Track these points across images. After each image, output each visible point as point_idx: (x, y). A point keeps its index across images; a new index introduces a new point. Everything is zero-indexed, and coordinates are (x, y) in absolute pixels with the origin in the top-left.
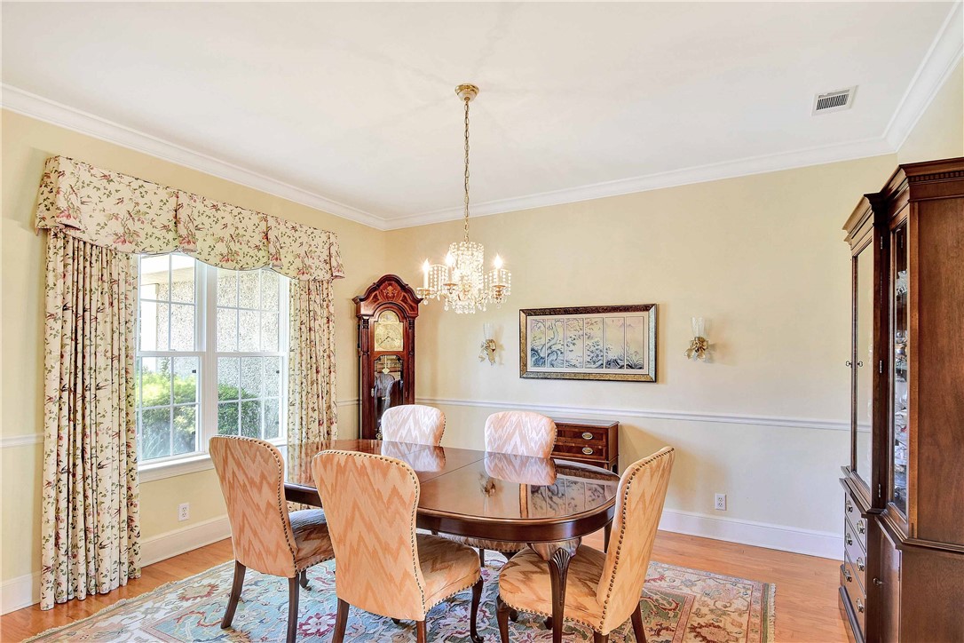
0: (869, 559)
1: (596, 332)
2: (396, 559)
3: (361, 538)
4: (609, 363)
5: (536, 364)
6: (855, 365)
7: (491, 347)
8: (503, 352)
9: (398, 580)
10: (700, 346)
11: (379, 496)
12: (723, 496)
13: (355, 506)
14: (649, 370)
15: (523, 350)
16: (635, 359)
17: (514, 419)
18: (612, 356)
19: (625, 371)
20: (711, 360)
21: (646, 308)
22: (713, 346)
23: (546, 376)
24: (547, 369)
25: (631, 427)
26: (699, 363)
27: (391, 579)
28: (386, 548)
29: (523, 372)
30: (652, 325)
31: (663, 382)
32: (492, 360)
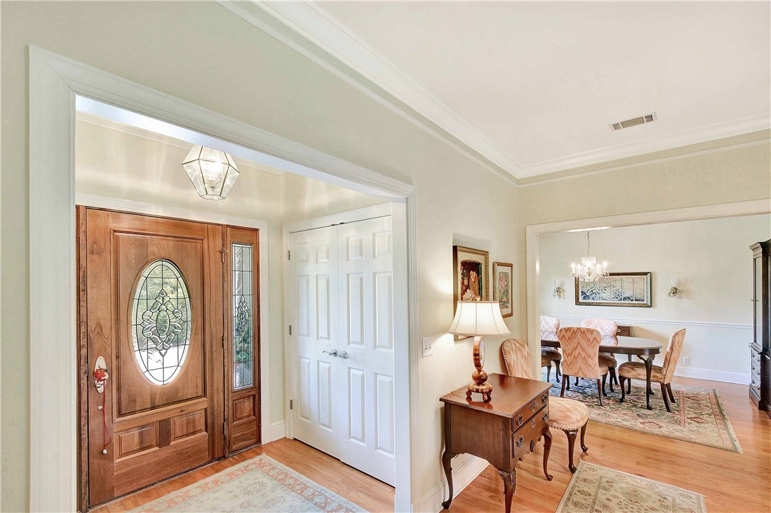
0: (761, 384)
1: (618, 285)
2: (592, 360)
3: (579, 353)
4: (625, 299)
5: (584, 298)
6: (755, 301)
7: (559, 291)
8: (565, 293)
9: (592, 366)
10: (675, 291)
11: (589, 340)
12: (688, 358)
13: (579, 343)
14: (647, 301)
15: (577, 293)
16: (639, 297)
17: (596, 321)
18: (626, 295)
19: (634, 302)
20: (680, 298)
21: (646, 274)
22: (681, 292)
23: (589, 304)
24: (590, 301)
25: (638, 328)
26: (674, 299)
27: (590, 366)
28: (589, 356)
29: (577, 303)
30: (649, 281)
31: (655, 307)
32: (560, 296)
